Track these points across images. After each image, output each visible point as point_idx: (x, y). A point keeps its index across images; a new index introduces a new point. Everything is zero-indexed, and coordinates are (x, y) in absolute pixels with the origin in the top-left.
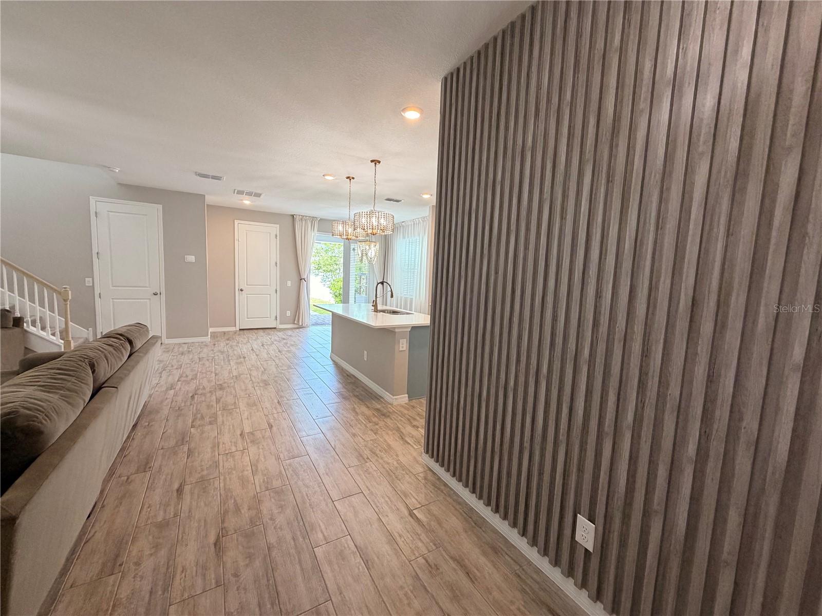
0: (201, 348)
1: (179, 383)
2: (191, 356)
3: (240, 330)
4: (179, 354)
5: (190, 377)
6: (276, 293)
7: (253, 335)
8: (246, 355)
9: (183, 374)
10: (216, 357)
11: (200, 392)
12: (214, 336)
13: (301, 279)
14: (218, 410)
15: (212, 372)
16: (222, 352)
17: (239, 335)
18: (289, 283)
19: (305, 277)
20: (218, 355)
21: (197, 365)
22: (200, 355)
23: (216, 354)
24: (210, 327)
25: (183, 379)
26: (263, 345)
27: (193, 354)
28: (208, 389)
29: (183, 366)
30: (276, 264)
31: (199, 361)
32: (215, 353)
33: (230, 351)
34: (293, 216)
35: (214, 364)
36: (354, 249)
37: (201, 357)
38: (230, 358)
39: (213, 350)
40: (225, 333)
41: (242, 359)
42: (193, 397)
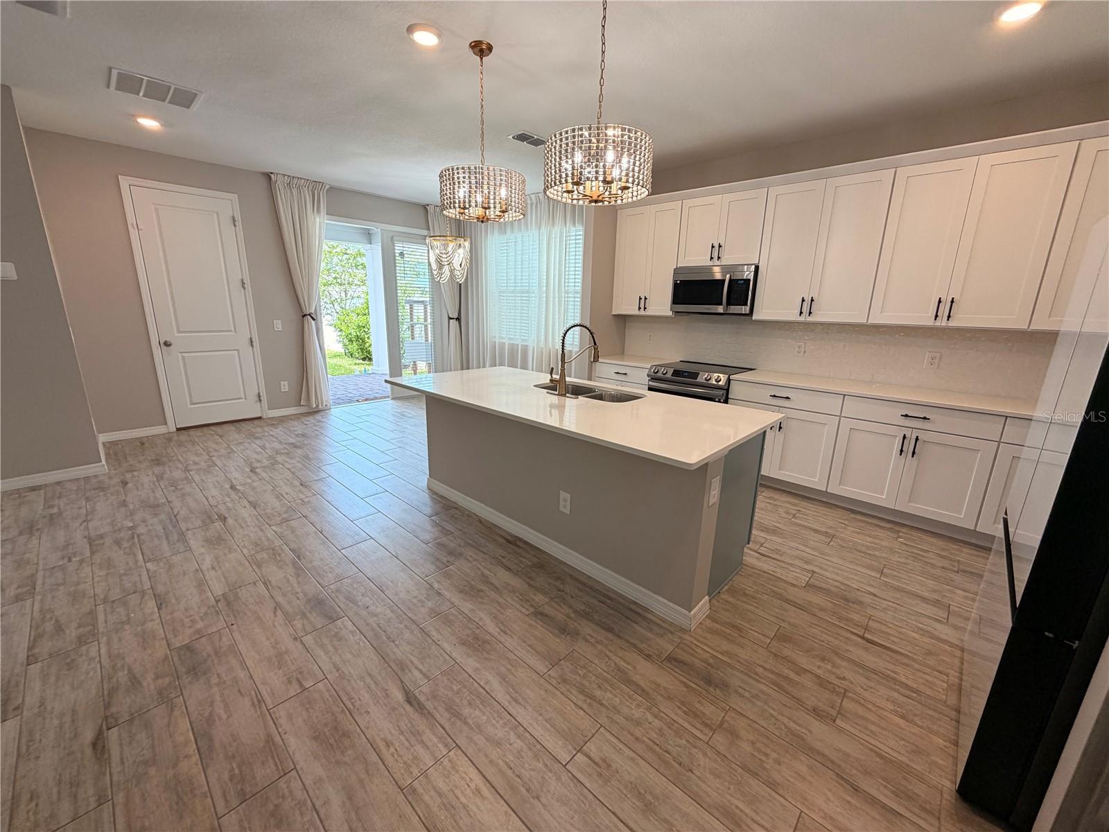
0: (87, 499)
1: (35, 669)
2: (61, 536)
3: (178, 429)
4: (21, 533)
5: (72, 632)
6: (252, 345)
7: (217, 443)
8: (222, 508)
9: (43, 620)
10: (141, 529)
11: (123, 705)
12: (116, 452)
13: (304, 316)
14: (221, 811)
15: (143, 593)
16: (154, 507)
17: (180, 445)
18: (278, 325)
19: (312, 311)
20: (144, 521)
21: (87, 570)
22: (91, 525)
23: (138, 517)
24: (100, 432)
25: (45, 647)
26: (253, 470)
27: (67, 526)
28: (150, 684)
29: (39, 582)
30: (243, 283)
31: (92, 553)
32: (132, 514)
33: (177, 504)
34: (268, 176)
35: (140, 557)
36: (402, 254)
37: (93, 534)
38: (183, 526)
39: (124, 504)
40: (143, 444)
41: (218, 525)
42: (99, 744)
